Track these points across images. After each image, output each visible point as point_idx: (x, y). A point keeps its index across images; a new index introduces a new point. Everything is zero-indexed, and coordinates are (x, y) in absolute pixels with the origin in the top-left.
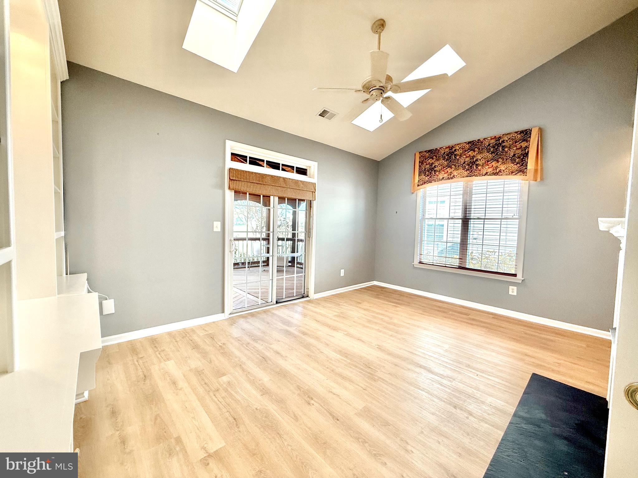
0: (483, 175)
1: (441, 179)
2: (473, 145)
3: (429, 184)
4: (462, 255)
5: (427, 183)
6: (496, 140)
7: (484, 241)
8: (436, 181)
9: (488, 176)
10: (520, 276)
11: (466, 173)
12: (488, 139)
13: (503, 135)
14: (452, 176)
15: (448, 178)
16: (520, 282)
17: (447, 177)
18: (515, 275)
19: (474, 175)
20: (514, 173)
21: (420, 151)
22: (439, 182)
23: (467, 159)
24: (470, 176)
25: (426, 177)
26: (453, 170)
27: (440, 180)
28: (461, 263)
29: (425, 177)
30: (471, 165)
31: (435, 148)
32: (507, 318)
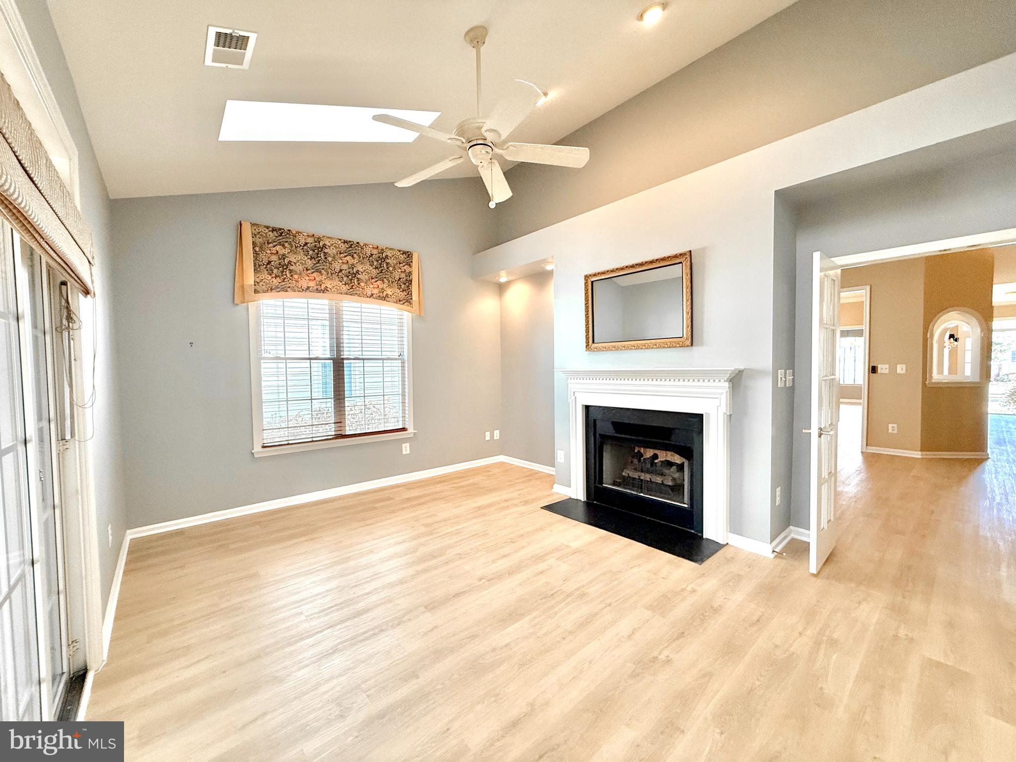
0: (368, 297)
1: (305, 289)
2: (352, 247)
3: (280, 293)
4: (339, 417)
5: (278, 290)
6: (379, 252)
7: (366, 392)
8: (295, 291)
9: (374, 299)
10: (411, 430)
11: (345, 288)
12: (370, 246)
13: (386, 248)
14: (323, 287)
15: (317, 289)
16: (412, 436)
17: (315, 288)
18: (404, 429)
19: (356, 294)
20: (402, 302)
21: (254, 222)
22: (301, 292)
23: (345, 267)
24: (351, 295)
25: (273, 277)
26: (325, 279)
27: (303, 290)
28: (339, 429)
29: (270, 277)
30: (350, 277)
31: (288, 229)
32: (411, 483)
